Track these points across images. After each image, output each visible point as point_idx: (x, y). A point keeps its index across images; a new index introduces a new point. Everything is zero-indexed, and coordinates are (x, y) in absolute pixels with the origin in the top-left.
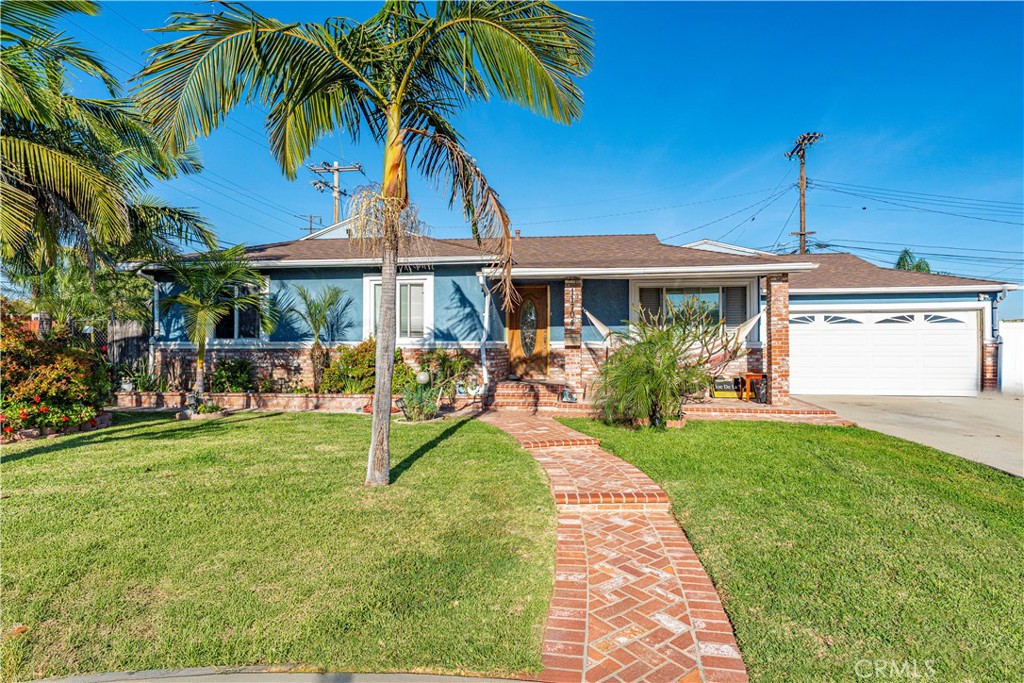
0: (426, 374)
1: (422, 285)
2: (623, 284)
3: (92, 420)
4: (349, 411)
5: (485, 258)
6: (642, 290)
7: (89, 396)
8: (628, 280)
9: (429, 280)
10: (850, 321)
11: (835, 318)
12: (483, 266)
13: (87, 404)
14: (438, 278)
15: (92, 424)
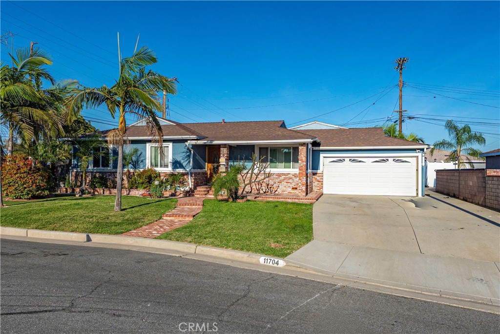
0: (158, 181)
1: (168, 147)
2: (252, 147)
3: (48, 195)
4: (138, 196)
5: (191, 137)
6: (260, 148)
7: (47, 187)
8: (254, 145)
9: (170, 145)
10: (360, 161)
11: (354, 160)
12: (189, 140)
13: (46, 190)
14: (174, 144)
15: (48, 196)
